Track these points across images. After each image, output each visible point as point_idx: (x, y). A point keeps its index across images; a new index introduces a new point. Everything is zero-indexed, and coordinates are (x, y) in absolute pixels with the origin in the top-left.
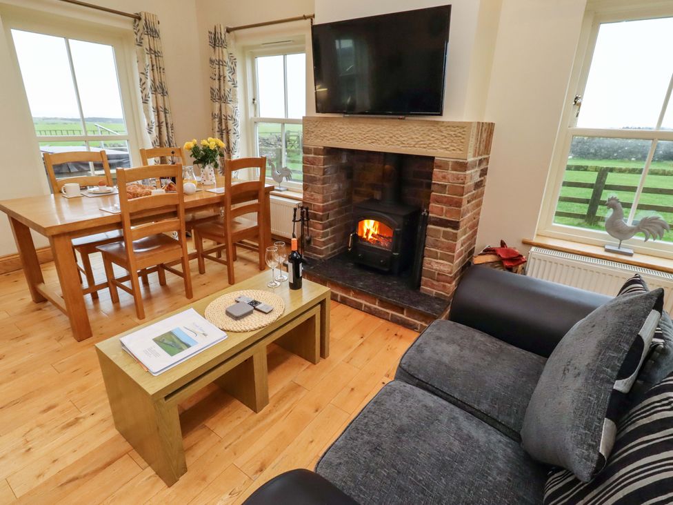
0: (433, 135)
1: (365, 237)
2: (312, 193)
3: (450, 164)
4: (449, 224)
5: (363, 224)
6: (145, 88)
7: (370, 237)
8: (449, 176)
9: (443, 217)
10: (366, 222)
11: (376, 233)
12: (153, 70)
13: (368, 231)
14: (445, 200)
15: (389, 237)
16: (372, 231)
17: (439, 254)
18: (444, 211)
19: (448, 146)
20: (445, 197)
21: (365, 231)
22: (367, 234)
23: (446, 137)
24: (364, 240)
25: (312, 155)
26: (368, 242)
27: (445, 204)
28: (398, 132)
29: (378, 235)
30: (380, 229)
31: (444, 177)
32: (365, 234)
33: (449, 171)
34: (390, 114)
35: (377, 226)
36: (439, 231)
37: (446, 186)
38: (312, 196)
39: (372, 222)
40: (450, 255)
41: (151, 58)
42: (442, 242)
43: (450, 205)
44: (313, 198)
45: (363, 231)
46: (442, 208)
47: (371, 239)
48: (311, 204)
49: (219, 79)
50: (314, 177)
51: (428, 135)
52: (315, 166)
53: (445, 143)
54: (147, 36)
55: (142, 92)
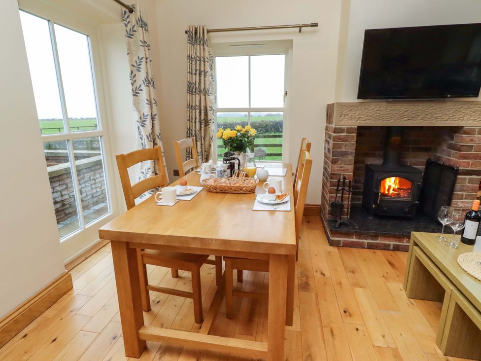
0: (463, 111)
1: (387, 192)
2: (342, 165)
3: (477, 130)
4: (474, 173)
5: (385, 183)
6: (135, 81)
7: (391, 191)
8: (476, 139)
9: (469, 168)
10: (387, 180)
11: (397, 187)
12: (146, 62)
13: (390, 187)
14: (471, 156)
15: (408, 189)
16: (394, 186)
17: (464, 196)
18: (470, 164)
19: (475, 118)
20: (472, 154)
21: (387, 188)
22: (388, 190)
23: (474, 112)
24: (386, 195)
25: (345, 134)
26: (389, 196)
27: (471, 159)
28: (433, 111)
29: (398, 189)
30: (400, 183)
31: (471, 140)
32: (386, 190)
33: (476, 136)
34: (424, 98)
35: (397, 181)
36: (465, 179)
37: (473, 146)
38: (342, 167)
39: (393, 179)
40: (473, 195)
41: (145, 51)
42: (468, 187)
43: (476, 159)
44: (342, 169)
45: (385, 188)
46: (469, 162)
47: (392, 194)
48: (340, 175)
49: (200, 74)
50: (346, 151)
51: (460, 112)
52: (347, 143)
53: (474, 116)
54: (140, 28)
55: (132, 84)
